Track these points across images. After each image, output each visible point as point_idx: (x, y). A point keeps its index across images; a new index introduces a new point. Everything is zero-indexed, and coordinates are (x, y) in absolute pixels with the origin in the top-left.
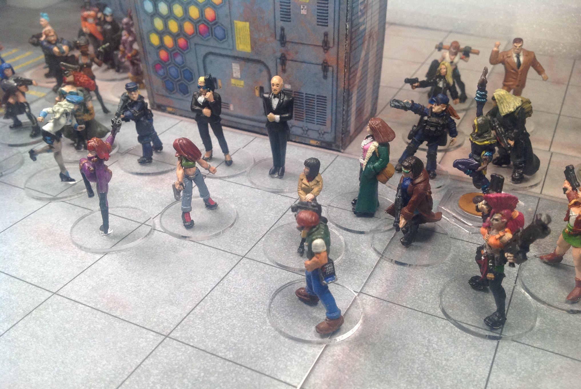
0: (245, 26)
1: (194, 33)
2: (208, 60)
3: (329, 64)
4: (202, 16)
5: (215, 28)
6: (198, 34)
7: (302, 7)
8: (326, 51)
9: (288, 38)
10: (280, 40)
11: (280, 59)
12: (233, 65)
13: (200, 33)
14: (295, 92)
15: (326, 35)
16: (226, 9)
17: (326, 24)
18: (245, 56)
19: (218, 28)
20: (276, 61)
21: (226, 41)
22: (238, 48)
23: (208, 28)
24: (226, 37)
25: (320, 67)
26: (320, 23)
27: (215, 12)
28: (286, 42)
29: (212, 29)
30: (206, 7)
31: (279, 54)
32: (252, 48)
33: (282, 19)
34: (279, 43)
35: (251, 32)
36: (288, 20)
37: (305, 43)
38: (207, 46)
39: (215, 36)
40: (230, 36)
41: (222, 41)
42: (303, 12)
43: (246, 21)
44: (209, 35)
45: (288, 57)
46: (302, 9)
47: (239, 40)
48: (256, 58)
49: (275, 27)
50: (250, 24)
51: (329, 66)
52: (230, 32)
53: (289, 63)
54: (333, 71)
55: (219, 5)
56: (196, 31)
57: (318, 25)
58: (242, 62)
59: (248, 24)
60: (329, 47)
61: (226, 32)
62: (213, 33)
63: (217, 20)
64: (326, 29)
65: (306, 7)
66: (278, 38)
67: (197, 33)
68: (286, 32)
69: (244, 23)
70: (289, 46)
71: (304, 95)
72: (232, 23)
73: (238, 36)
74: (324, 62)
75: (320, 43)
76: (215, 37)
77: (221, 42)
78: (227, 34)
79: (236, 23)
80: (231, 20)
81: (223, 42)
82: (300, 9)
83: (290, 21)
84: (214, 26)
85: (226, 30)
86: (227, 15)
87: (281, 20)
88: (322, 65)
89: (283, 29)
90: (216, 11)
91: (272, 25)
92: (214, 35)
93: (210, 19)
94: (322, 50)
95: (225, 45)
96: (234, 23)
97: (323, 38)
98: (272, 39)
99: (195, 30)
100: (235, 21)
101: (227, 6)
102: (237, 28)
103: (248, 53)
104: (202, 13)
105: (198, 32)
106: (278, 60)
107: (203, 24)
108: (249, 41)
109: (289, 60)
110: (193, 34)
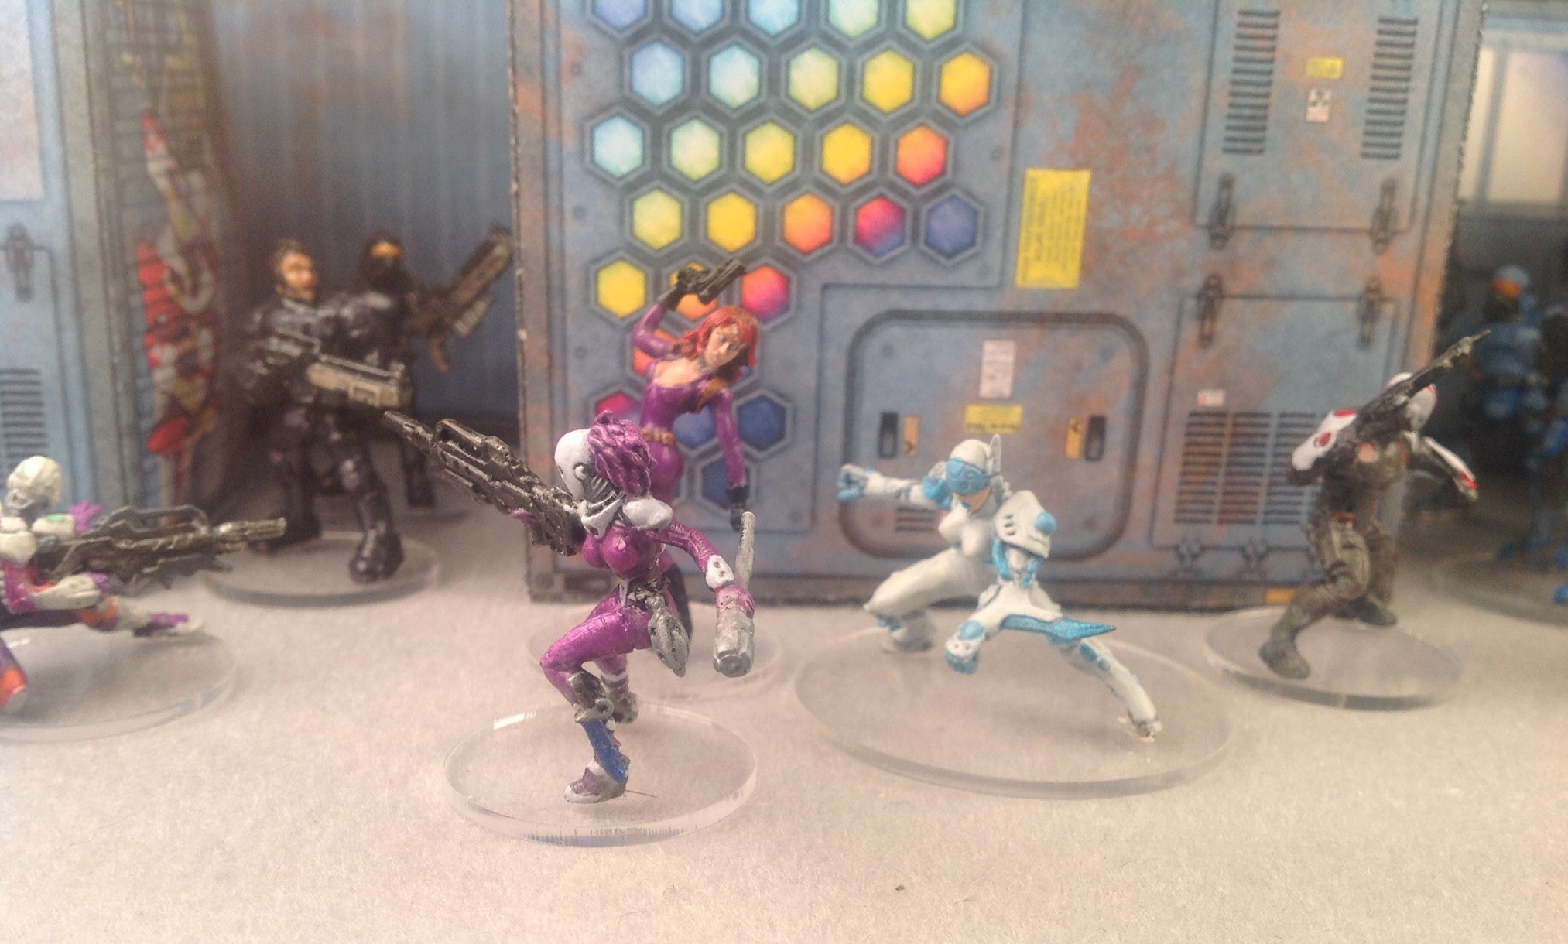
0: (1072, 189)
1: (830, 241)
2: (873, 346)
3: (1387, 291)
4: (884, 167)
5: (932, 211)
6: (850, 243)
7: (1313, 96)
8: (1381, 246)
9: (1245, 213)
10: (1209, 227)
11: (1199, 296)
12: (989, 347)
13: (859, 239)
14: (1238, 415)
15: (1389, 189)
16: (999, 130)
17: (1394, 151)
18: (1048, 307)
19: (948, 209)
20: (1181, 306)
21: (974, 256)
22: (1024, 278)
23: (900, 212)
24: (980, 238)
25: (1352, 307)
26: (1371, 150)
27: (946, 143)
28: (1233, 229)
29: (916, 217)
30: (910, 125)
31: (1194, 281)
32: (1086, 269)
33: (1231, 145)
34: (1202, 238)
35: (1094, 207)
36: (1256, 146)
37: (1309, 223)
38: (882, 287)
39: (927, 243)
40: (998, 234)
41: (959, 258)
42: (1317, 114)
43: (1078, 166)
44: (901, 243)
45: (1232, 286)
46: (1314, 104)
47: (1034, 246)
48: (1095, 306)
49: (1197, 180)
50: (1094, 181)
51: (1383, 300)
52: (998, 217)
53: (1230, 310)
54: (1396, 318)
55: (969, 113)
56: (843, 232)
57: (1365, 156)
58: (1032, 333)
59: (1084, 177)
60: (1395, 233)
61: (981, 221)
62: (922, 230)
63: (949, 176)
64: (1390, 168)
65: (1327, 96)
66: (1202, 219)
67: (843, 239)
68: (1238, 191)
69: (1067, 177)
70: (1242, 244)
71: (1274, 422)
72: (1014, 183)
73: (1035, 229)
74: (1369, 290)
75: (1365, 221)
76: (926, 249)
77: (950, 263)
78: (986, 228)
79: (1034, 180)
80: (1012, 170)
81: (958, 264)
82: (1305, 104)
83: (1260, 151)
84: (930, 204)
85: (981, 210)
86: (996, 155)
87: (1227, 151)
88: (1360, 299)
89: (1226, 183)
90: (952, 138)
91: (1186, 171)
92: (922, 238)
93: (917, 176)
94: (1366, 244)
95: (968, 275)
96: (1023, 181)
97: (1376, 200)
98: (1175, 225)
99: (837, 228)
100: (1031, 173)
101: (1007, 114)
102: (1032, 199)
103: (1064, 291)
104: (883, 154)
105: (850, 233)
106: (1191, 304)
107: (881, 196)
108: (1078, 244)
109: (1234, 297)
110: (822, 245)
